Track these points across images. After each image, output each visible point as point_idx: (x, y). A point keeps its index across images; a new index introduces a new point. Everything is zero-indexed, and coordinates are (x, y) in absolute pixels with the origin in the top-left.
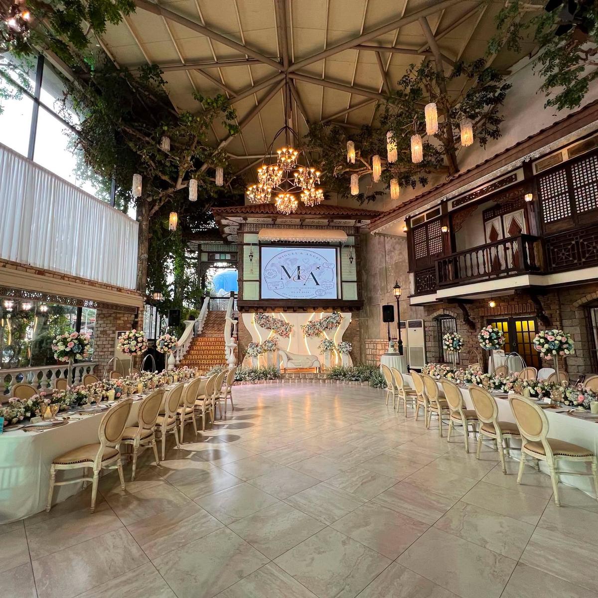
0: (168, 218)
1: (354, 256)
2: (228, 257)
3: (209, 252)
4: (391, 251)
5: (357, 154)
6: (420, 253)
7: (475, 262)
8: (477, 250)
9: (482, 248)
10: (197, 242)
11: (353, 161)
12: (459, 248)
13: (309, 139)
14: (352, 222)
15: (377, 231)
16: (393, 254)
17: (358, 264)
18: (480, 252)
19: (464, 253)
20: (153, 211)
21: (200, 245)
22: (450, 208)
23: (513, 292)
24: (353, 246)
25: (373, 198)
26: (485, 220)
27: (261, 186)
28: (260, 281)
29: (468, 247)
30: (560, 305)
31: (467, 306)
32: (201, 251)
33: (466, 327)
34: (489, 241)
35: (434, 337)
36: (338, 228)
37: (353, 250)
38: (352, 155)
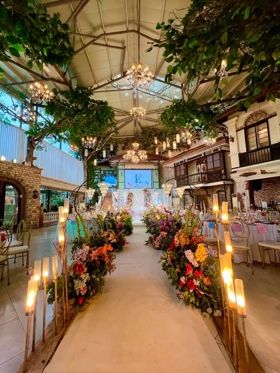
0: (93, 161)
1: (158, 173)
2: (111, 172)
3: (104, 171)
4: (170, 172)
5: (158, 141)
6: (178, 174)
7: (192, 178)
8: (194, 175)
9: (196, 174)
10: (100, 167)
11: (157, 144)
12: (189, 174)
13: (142, 134)
14: (157, 161)
15: (165, 166)
16: (171, 173)
17: (159, 176)
18: (195, 175)
19: (190, 176)
20: (88, 159)
21: (100, 168)
22: (186, 161)
23: (199, 188)
24: (157, 169)
25: (164, 153)
26: (197, 165)
27: (128, 155)
28: (125, 182)
29: (192, 174)
30: (212, 191)
31: (191, 191)
32: (100, 170)
33: (191, 198)
34: (198, 173)
35: (183, 201)
36: (152, 163)
37: (157, 171)
38: (156, 142)
